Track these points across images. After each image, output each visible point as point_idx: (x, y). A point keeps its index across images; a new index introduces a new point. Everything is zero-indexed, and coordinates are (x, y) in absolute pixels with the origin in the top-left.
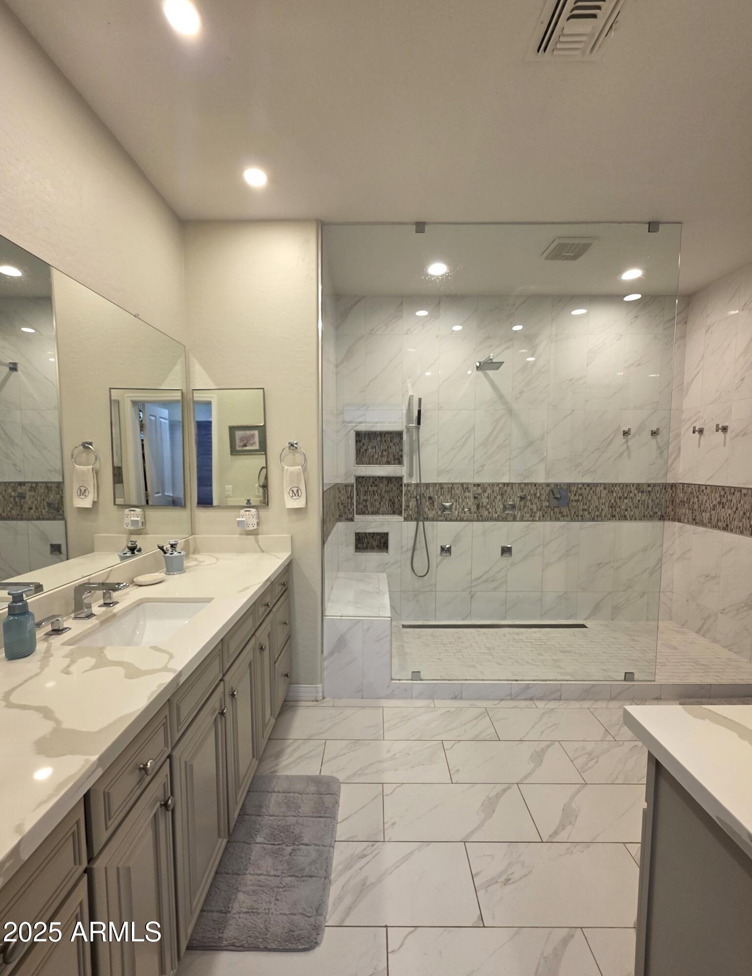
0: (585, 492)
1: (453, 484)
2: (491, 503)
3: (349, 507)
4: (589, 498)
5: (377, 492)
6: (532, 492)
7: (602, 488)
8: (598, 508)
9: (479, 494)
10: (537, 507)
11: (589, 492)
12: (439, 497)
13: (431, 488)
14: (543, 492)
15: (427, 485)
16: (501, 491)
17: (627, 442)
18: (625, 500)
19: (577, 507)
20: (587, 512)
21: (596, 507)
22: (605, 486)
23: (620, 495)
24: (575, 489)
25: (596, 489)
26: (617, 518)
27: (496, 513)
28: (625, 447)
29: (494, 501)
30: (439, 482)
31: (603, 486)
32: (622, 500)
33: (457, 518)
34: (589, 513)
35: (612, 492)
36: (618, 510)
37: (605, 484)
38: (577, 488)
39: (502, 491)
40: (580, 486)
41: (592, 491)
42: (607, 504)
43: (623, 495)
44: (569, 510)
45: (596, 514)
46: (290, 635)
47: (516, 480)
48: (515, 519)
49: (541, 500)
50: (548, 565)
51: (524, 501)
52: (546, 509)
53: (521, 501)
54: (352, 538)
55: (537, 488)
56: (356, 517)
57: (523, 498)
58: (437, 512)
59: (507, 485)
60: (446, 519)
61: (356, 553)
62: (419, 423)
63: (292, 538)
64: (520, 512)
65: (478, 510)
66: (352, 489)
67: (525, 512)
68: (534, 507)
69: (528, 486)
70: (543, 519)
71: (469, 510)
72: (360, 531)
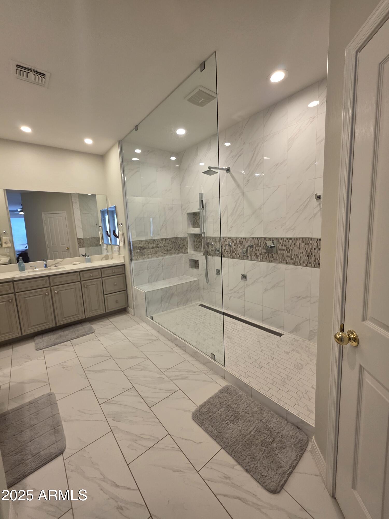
0: (288, 244)
1: (220, 237)
4: (292, 248)
7: (300, 241)
9: (231, 243)
11: (291, 244)
13: (212, 239)
14: (262, 243)
15: (207, 238)
19: (283, 254)
20: (290, 258)
24: (282, 242)
25: (296, 242)
26: (313, 265)
30: (214, 236)
32: (316, 251)
35: (308, 244)
36: (313, 258)
40: (285, 240)
41: (293, 243)
42: (304, 253)
44: (278, 256)
45: (296, 260)
46: (126, 290)
47: (247, 235)
48: (248, 259)
49: (261, 248)
50: (266, 290)
51: (252, 248)
52: (264, 254)
53: (250, 248)
54: (188, 261)
55: (259, 240)
56: (189, 252)
57: (251, 247)
58: (214, 252)
59: (243, 238)
60: (218, 256)
61: (190, 268)
62: (203, 207)
63: (124, 257)
64: (250, 255)
65: (230, 252)
66: (187, 239)
67: (253, 255)
68: (258, 252)
69: (254, 239)
70: (263, 260)
71: (227, 251)
72: (190, 258)
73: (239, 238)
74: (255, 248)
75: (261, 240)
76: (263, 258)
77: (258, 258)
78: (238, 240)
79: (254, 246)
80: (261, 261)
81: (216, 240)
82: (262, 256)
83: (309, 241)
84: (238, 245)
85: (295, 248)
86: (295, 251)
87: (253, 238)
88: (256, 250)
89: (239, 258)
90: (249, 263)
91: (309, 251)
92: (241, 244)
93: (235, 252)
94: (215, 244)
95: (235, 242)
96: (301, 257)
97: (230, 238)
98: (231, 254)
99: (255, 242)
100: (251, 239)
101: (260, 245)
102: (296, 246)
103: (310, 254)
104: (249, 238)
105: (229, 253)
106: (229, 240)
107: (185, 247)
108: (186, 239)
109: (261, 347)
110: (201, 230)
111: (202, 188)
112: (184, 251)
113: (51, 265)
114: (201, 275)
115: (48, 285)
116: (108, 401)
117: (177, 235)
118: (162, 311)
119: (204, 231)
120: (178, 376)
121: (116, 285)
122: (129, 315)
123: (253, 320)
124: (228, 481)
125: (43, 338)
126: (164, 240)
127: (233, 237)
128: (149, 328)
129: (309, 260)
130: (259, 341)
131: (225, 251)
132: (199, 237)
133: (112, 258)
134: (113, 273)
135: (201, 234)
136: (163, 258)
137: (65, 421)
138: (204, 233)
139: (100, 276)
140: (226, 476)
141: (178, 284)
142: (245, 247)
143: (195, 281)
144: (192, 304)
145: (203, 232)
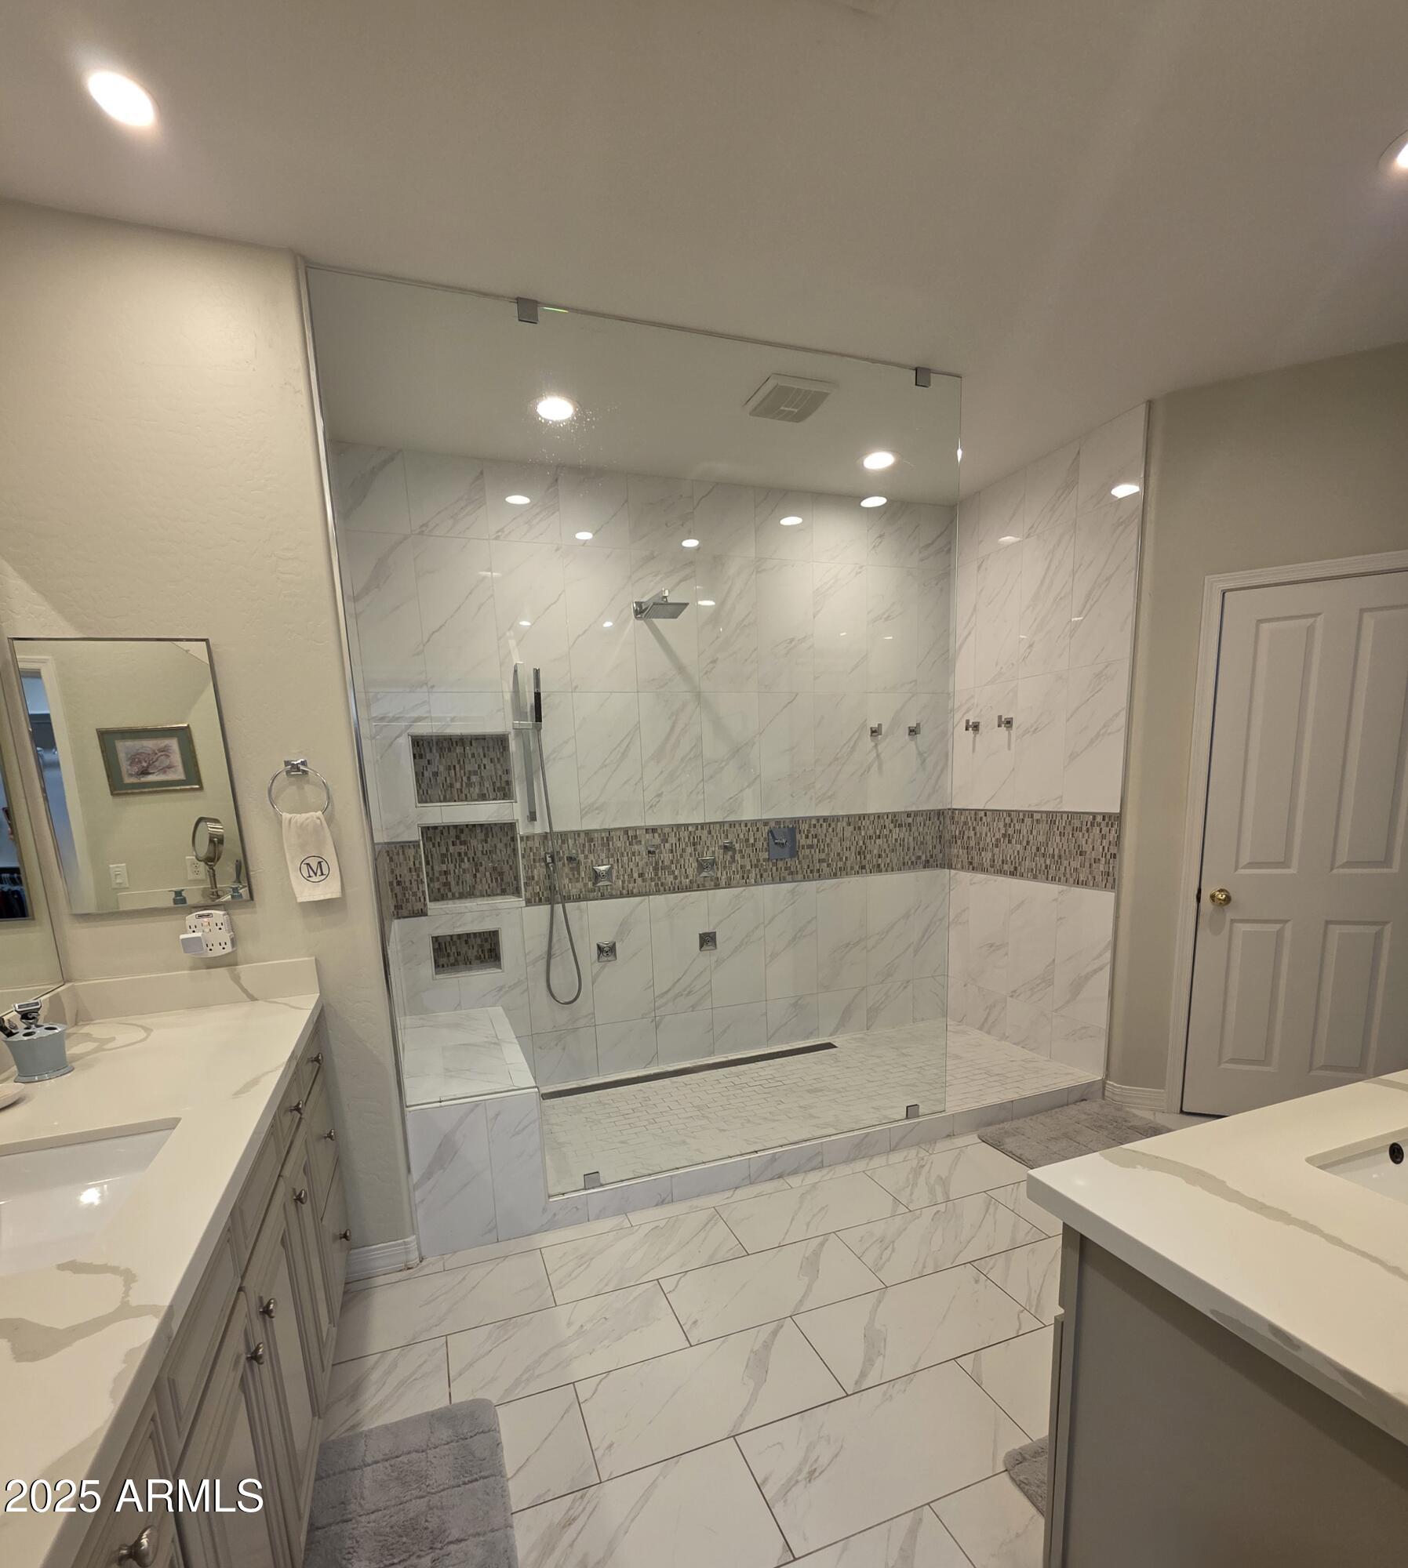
0: (821, 832)
1: (609, 831)
2: (678, 861)
3: (415, 889)
4: (828, 840)
5: (466, 854)
6: (742, 836)
7: (845, 824)
8: (841, 855)
9: (658, 847)
10: (751, 861)
11: (827, 831)
12: (586, 857)
13: (570, 840)
14: (758, 835)
15: (564, 836)
16: (692, 838)
17: (876, 746)
18: (877, 841)
19: (810, 856)
20: (825, 864)
21: (839, 854)
22: (850, 819)
23: (871, 832)
24: (807, 828)
25: (836, 825)
26: (868, 871)
27: (687, 877)
28: (874, 754)
29: (681, 856)
30: (584, 829)
31: (846, 819)
32: (873, 841)
33: (621, 894)
34: (829, 865)
35: (859, 828)
36: (868, 857)
37: (848, 816)
38: (810, 825)
39: (694, 838)
40: (814, 822)
41: (830, 830)
42: (853, 848)
43: (875, 833)
44: (800, 862)
45: (839, 866)
46: (337, 1155)
47: (716, 818)
48: (718, 885)
50: (773, 957)
51: (730, 853)
52: (764, 864)
53: (725, 853)
54: (428, 947)
55: (749, 828)
56: (431, 906)
57: (729, 848)
58: (587, 886)
59: (702, 826)
61: (438, 974)
62: (539, 719)
63: (317, 962)
65: (656, 875)
66: (418, 851)
68: (747, 862)
69: (734, 826)
70: (761, 881)
71: (641, 875)
72: (436, 932)
73: (686, 826)
75: (755, 828)
76: (761, 876)
78: (684, 834)
82: (759, 871)
83: (860, 822)
84: (684, 850)
85: (835, 840)
86: (836, 847)
87: (732, 824)
88: (743, 857)
89: (688, 889)
90: (723, 896)
91: (861, 843)
93: (673, 872)
95: (673, 840)
96: (846, 858)
97: (654, 830)
98: (659, 878)
99: (738, 835)
100: (726, 826)
101: (751, 841)
102: (837, 834)
103: (864, 848)
104: (721, 824)
105: (651, 880)
106: (648, 836)
108: (410, 851)
127: (662, 827)
129: (861, 862)
131: (636, 875)
142: (710, 853)
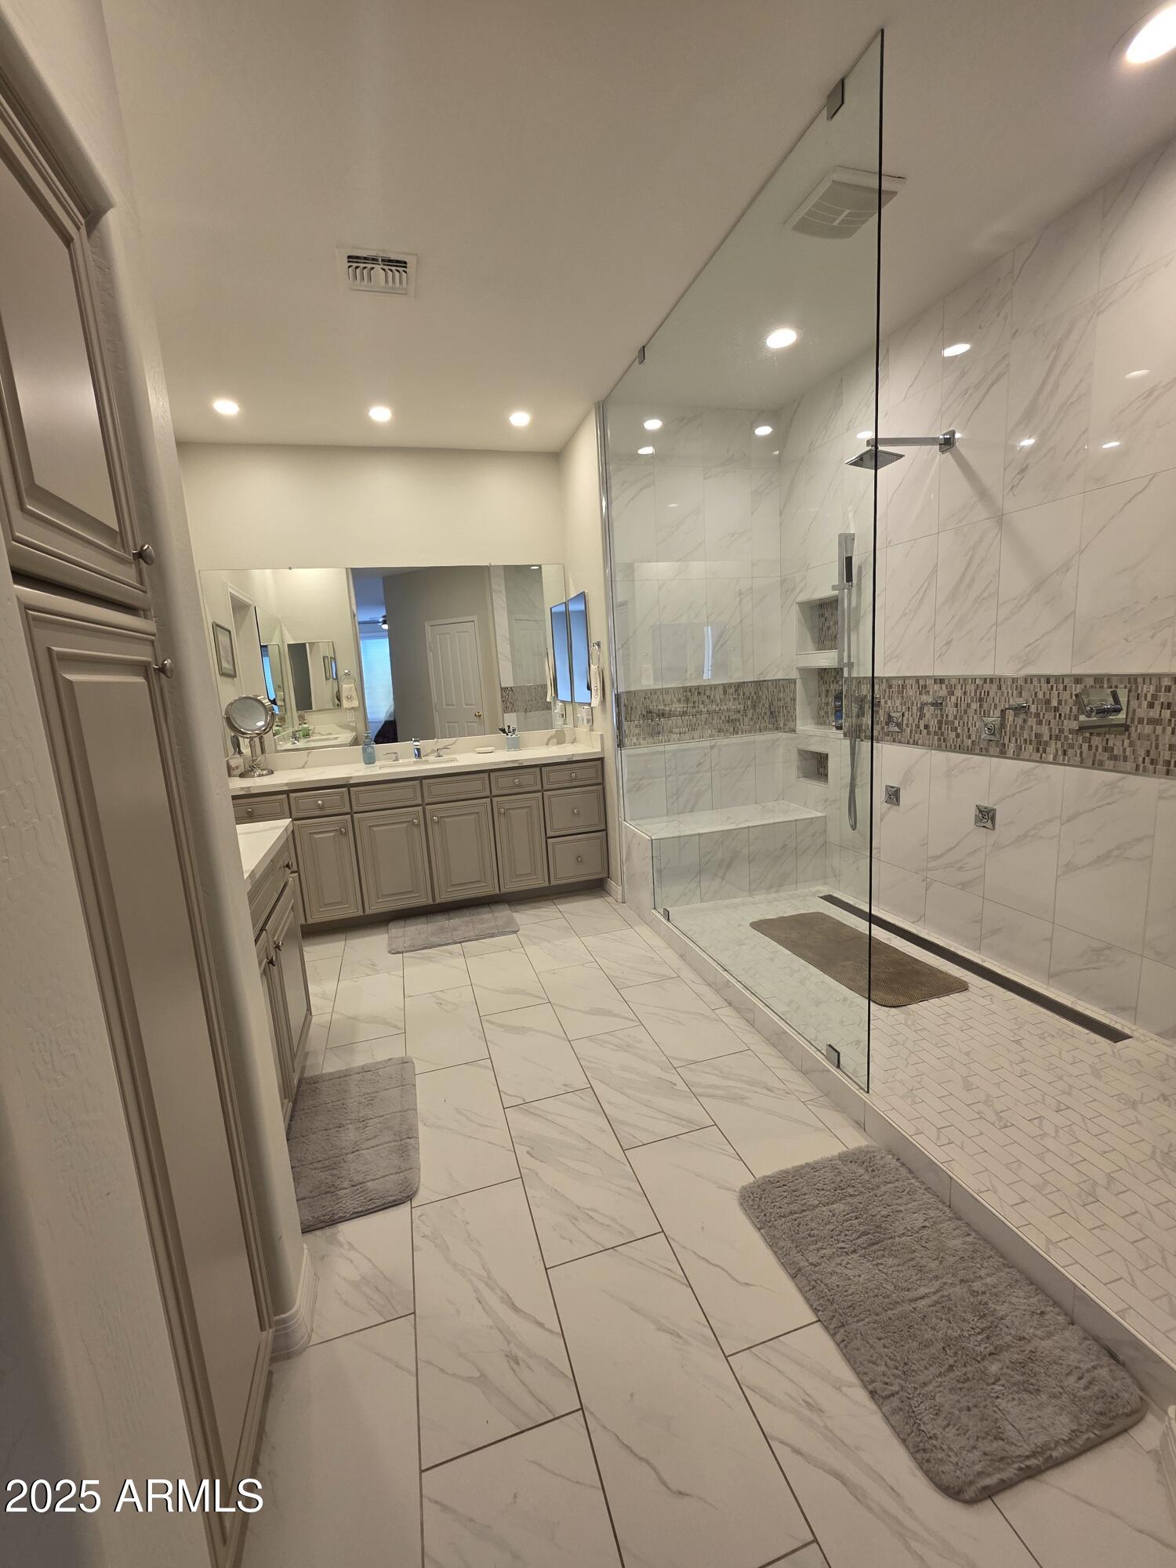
1: (904, 678)
2: (961, 717)
3: (792, 713)
6: (1040, 695)
9: (944, 699)
10: (1051, 730)
14: (1065, 696)
16: (978, 692)
19: (1153, 737)
24: (1152, 689)
27: (969, 737)
29: (966, 712)
30: (885, 675)
33: (908, 740)
38: (1158, 688)
39: (981, 692)
40: (1166, 682)
44: (1131, 744)
46: (606, 830)
47: (1006, 670)
48: (1005, 752)
49: (1060, 715)
50: (1070, 868)
51: (1023, 716)
52: (1070, 736)
53: (1016, 715)
54: (794, 756)
55: (1052, 686)
56: (800, 727)
57: (1019, 710)
58: (883, 728)
59: (991, 681)
60: (894, 741)
61: (798, 778)
62: (849, 578)
63: (602, 736)
64: (1014, 739)
65: (940, 728)
66: (795, 687)
67: (1026, 740)
68: (1045, 730)
69: (1031, 683)
70: (1064, 760)
71: (926, 727)
72: (801, 747)
73: (974, 680)
74: (1037, 715)
75: (1061, 687)
76: (1065, 753)
77: (1045, 752)
78: (971, 688)
79: (1033, 709)
80: (1055, 762)
81: (890, 687)
82: (1062, 746)
84: (968, 706)
87: (1028, 679)
88: (1040, 723)
89: (969, 751)
90: (1008, 768)
92: (981, 700)
93: (956, 728)
94: (886, 703)
95: (958, 693)
97: (941, 681)
98: (942, 734)
99: (1036, 693)
100: (1021, 682)
101: (1054, 703)
104: (1014, 680)
105: (936, 733)
106: (937, 687)
107: (788, 712)
108: (792, 686)
109: (1023, 1061)
110: (841, 659)
111: (851, 515)
112: (785, 725)
113: (428, 752)
114: (834, 801)
115: (419, 801)
116: (523, 1106)
117: (761, 674)
118: (702, 901)
119: (849, 657)
120: (717, 1087)
121: (578, 813)
122: (609, 899)
123: (1010, 970)
124: (815, 1417)
125: (405, 927)
126: (721, 687)
127: (949, 678)
128: (657, 942)
130: (1017, 1042)
131: (922, 727)
132: (835, 677)
133: (574, 741)
134: (572, 780)
135: (842, 670)
136: (713, 742)
137: (424, 1124)
138: (850, 665)
139: (539, 787)
140: (808, 1399)
141: (750, 824)
142: (998, 713)
143: (813, 818)
144: (798, 892)
145: (846, 660)
